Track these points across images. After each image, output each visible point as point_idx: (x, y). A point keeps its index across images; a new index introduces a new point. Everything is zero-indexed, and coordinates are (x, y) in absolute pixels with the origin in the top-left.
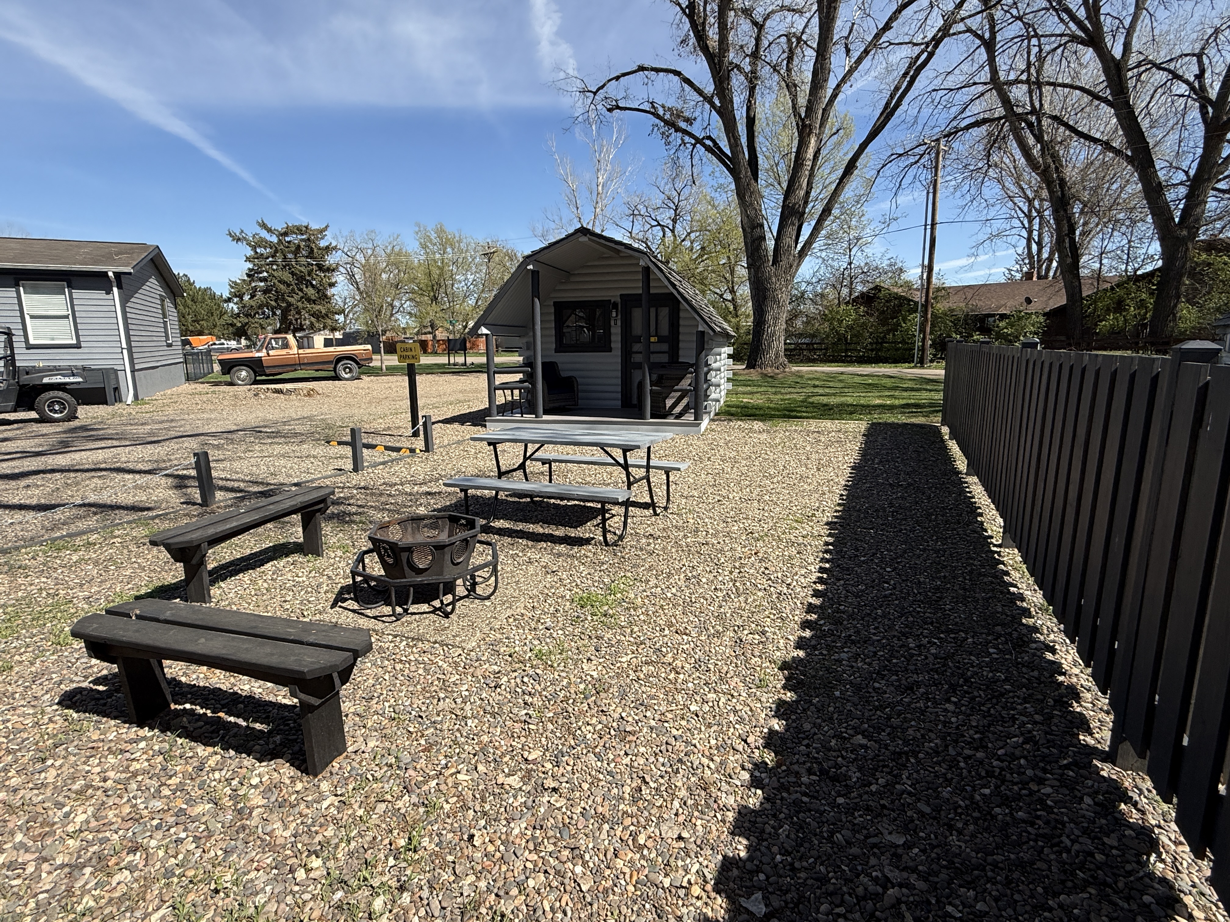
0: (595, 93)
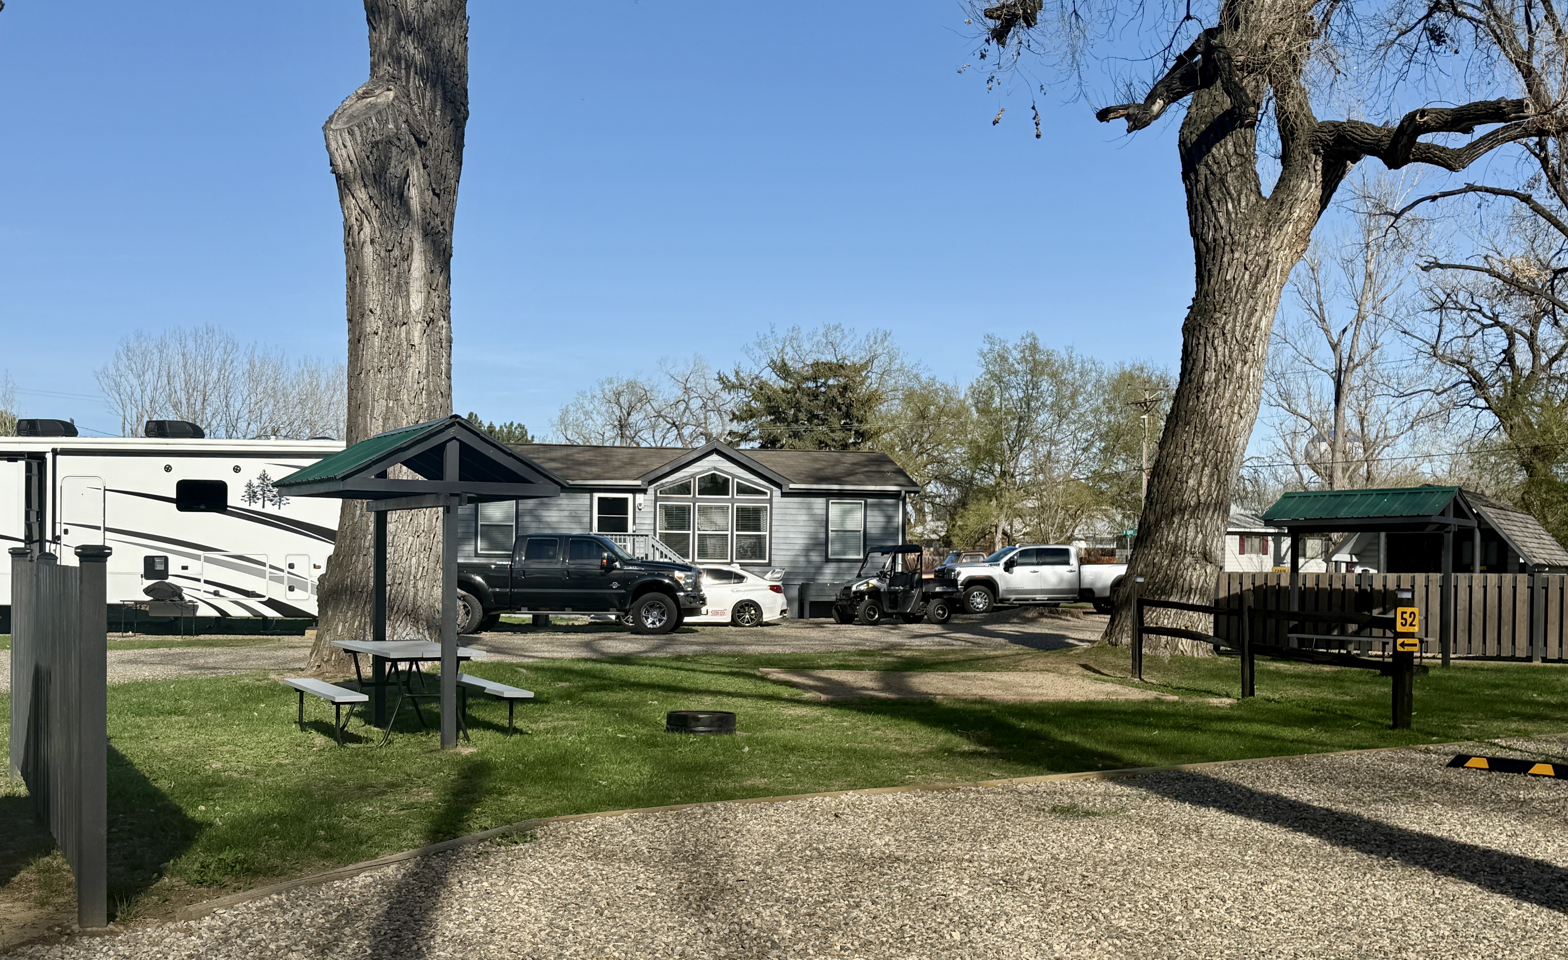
0: (1397, 216)
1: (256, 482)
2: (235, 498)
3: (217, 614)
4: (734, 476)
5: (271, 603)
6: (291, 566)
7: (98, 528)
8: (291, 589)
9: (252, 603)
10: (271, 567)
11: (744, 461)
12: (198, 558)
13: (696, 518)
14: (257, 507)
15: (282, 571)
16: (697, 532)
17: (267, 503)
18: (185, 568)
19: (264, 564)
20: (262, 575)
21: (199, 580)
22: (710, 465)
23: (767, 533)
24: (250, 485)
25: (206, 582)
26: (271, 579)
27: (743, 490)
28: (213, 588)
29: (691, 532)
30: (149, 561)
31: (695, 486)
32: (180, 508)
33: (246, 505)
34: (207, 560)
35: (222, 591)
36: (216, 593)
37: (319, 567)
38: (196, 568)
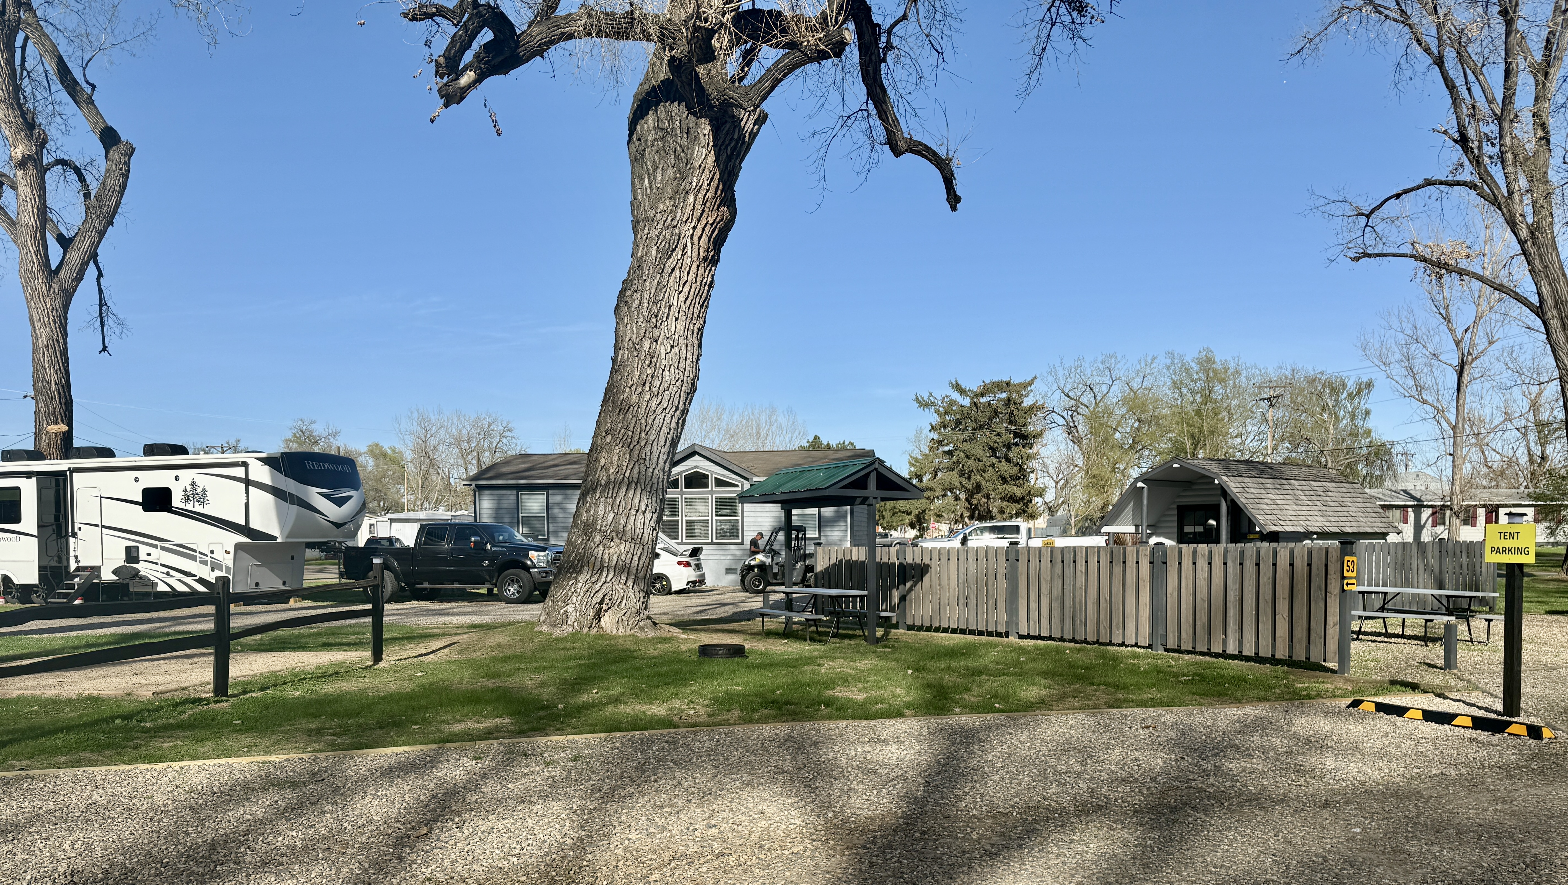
0: (1368, 216)
1: (189, 488)
2: (177, 501)
3: (168, 589)
4: (712, 472)
5: (201, 581)
6: (212, 552)
7: (98, 526)
8: (213, 570)
9: (189, 580)
10: (200, 553)
11: (718, 460)
12: (155, 546)
13: (683, 507)
14: (189, 507)
15: (206, 555)
16: (684, 519)
17: (196, 503)
18: (149, 555)
19: (195, 551)
20: (193, 558)
21: (157, 564)
22: (694, 464)
23: (740, 518)
24: (185, 491)
25: (162, 565)
26: (201, 562)
27: (720, 483)
28: (165, 570)
29: (679, 518)
30: (128, 549)
31: (682, 482)
32: (145, 510)
33: (182, 506)
34: (163, 548)
35: (172, 572)
36: (168, 574)
37: (229, 553)
38: (157, 555)
